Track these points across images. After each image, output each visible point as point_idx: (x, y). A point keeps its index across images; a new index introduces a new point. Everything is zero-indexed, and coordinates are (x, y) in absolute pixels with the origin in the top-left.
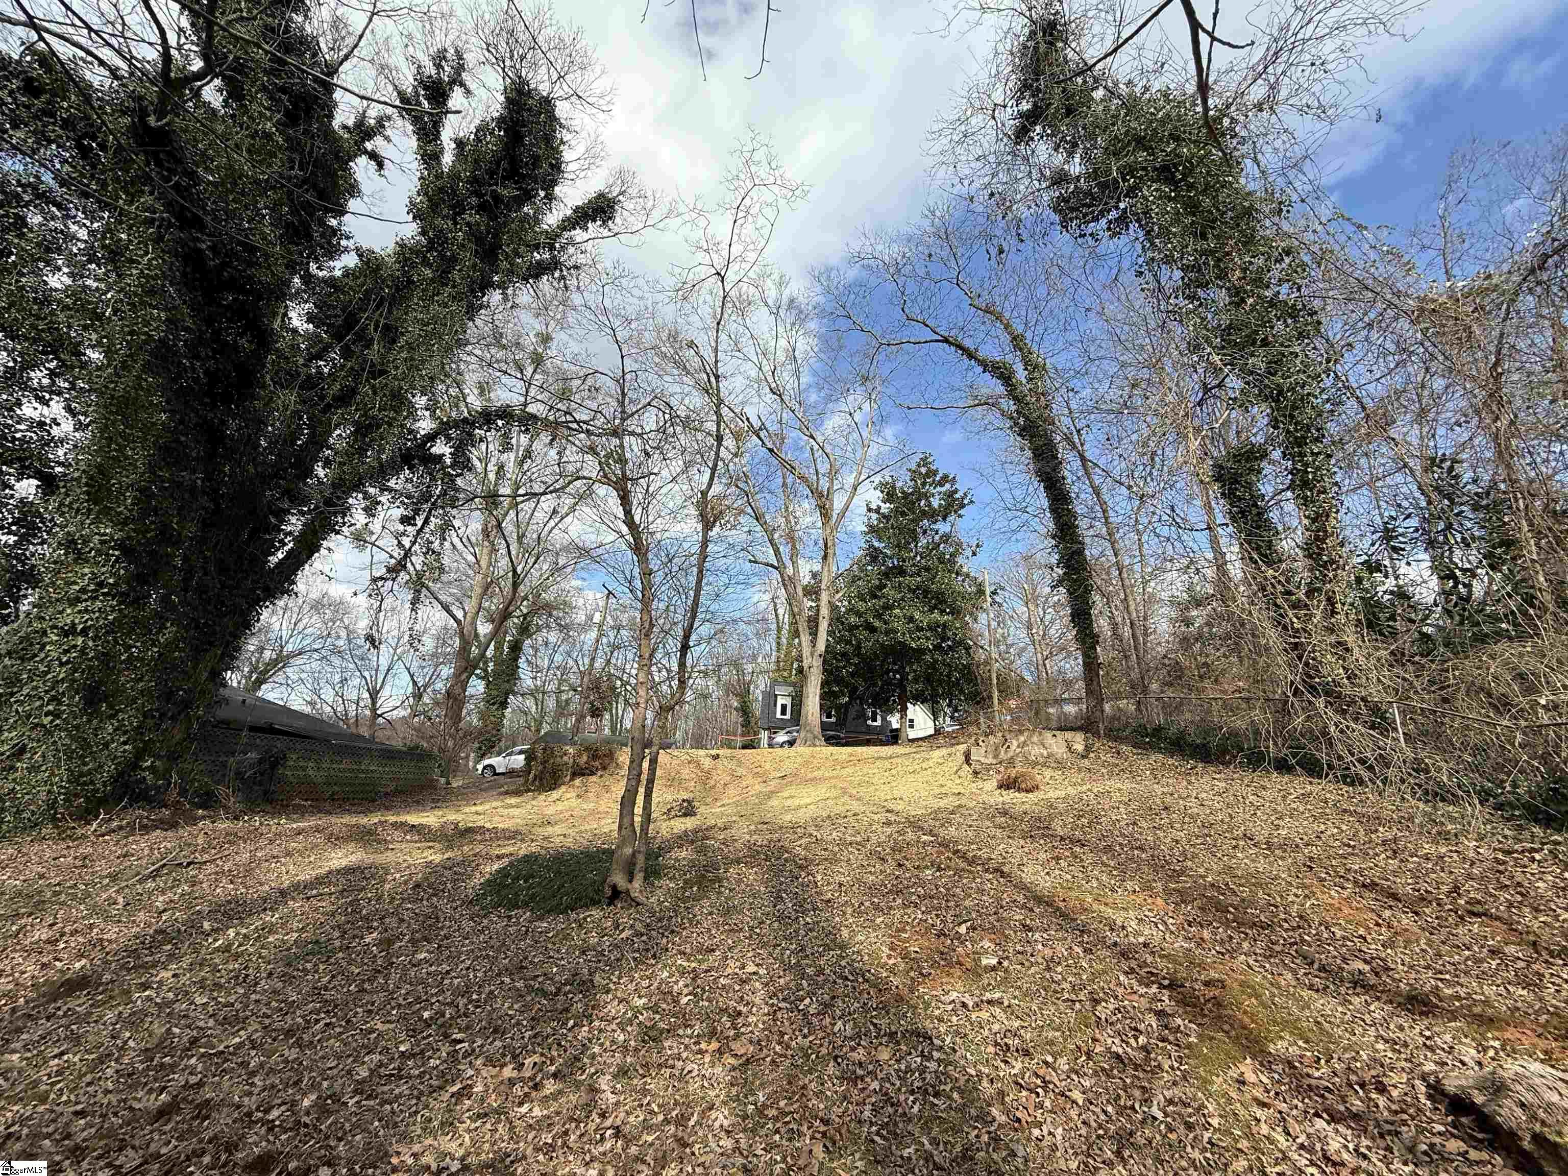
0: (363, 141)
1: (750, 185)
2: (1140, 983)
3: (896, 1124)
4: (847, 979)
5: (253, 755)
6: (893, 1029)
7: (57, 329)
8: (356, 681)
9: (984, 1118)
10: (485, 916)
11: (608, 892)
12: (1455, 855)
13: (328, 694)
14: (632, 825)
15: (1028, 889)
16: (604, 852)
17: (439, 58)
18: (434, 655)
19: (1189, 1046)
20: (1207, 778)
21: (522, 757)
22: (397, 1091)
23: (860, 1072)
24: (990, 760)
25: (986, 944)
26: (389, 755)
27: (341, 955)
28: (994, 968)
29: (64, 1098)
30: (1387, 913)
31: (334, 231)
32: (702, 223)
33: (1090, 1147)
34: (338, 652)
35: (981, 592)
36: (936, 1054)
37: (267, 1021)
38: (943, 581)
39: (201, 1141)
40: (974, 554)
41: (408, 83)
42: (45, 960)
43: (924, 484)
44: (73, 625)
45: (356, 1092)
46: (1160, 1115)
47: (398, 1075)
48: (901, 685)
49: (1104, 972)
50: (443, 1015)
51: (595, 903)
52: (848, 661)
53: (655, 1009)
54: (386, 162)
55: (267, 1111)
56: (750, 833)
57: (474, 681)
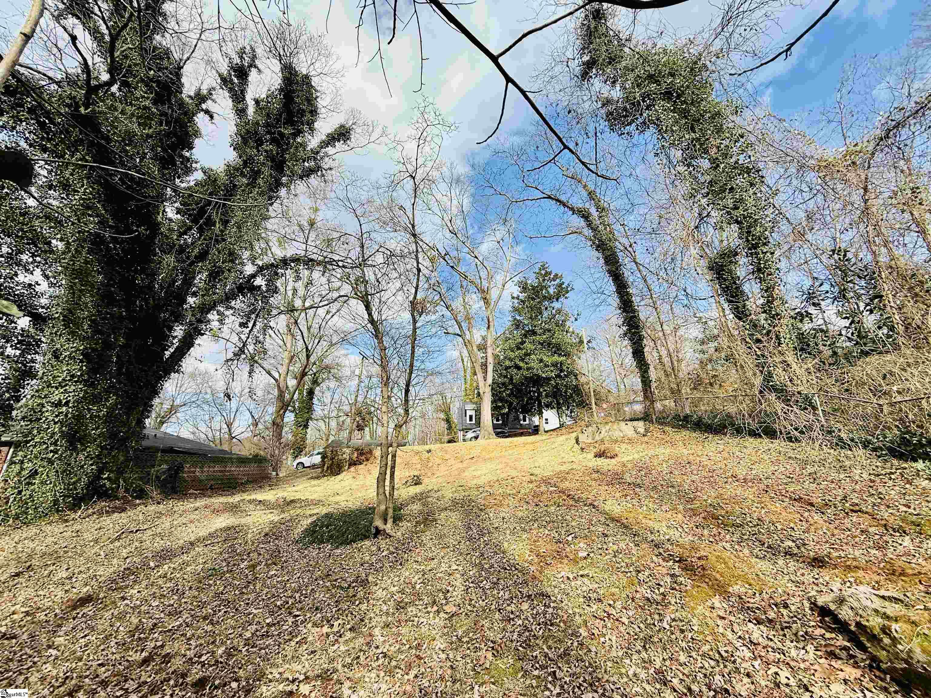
0: (200, 104)
1: (425, 125)
2: (664, 560)
3: (530, 640)
4: (506, 569)
5: (165, 466)
6: (530, 593)
7: (35, 230)
8: (219, 418)
9: (575, 634)
10: (306, 549)
11: (373, 531)
12: (848, 479)
13: (203, 428)
14: (384, 493)
15: (607, 514)
16: (370, 509)
17: (241, 53)
18: (263, 400)
19: (686, 591)
20: (714, 443)
21: (320, 456)
22: (267, 643)
23: (512, 616)
24: (590, 440)
25: (582, 545)
26: (242, 461)
27: (228, 575)
28: (585, 558)
29: (91, 658)
30: (806, 514)
31: (188, 159)
32: (400, 148)
33: (629, 644)
34: (207, 402)
35: (581, 342)
36: (552, 605)
37: (193, 613)
38: (558, 337)
39: (168, 674)
40: (576, 320)
41: (224, 69)
42: (66, 588)
43: (544, 280)
44: (60, 401)
45: (245, 645)
46: (667, 627)
47: (267, 635)
48: (538, 399)
49: (644, 556)
50: (288, 603)
51: (365, 537)
52: (506, 387)
53: (402, 592)
54: (215, 115)
55: (200, 657)
56: (452, 493)
57: (288, 414)
